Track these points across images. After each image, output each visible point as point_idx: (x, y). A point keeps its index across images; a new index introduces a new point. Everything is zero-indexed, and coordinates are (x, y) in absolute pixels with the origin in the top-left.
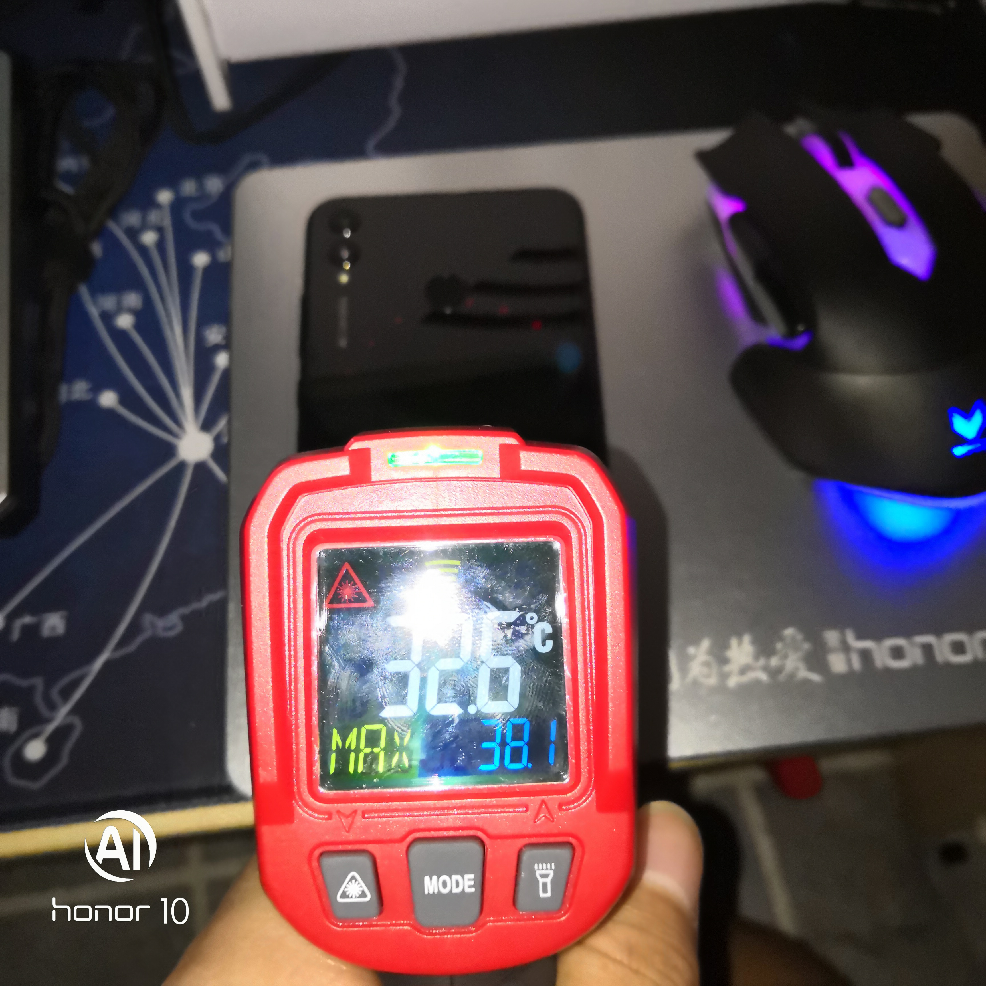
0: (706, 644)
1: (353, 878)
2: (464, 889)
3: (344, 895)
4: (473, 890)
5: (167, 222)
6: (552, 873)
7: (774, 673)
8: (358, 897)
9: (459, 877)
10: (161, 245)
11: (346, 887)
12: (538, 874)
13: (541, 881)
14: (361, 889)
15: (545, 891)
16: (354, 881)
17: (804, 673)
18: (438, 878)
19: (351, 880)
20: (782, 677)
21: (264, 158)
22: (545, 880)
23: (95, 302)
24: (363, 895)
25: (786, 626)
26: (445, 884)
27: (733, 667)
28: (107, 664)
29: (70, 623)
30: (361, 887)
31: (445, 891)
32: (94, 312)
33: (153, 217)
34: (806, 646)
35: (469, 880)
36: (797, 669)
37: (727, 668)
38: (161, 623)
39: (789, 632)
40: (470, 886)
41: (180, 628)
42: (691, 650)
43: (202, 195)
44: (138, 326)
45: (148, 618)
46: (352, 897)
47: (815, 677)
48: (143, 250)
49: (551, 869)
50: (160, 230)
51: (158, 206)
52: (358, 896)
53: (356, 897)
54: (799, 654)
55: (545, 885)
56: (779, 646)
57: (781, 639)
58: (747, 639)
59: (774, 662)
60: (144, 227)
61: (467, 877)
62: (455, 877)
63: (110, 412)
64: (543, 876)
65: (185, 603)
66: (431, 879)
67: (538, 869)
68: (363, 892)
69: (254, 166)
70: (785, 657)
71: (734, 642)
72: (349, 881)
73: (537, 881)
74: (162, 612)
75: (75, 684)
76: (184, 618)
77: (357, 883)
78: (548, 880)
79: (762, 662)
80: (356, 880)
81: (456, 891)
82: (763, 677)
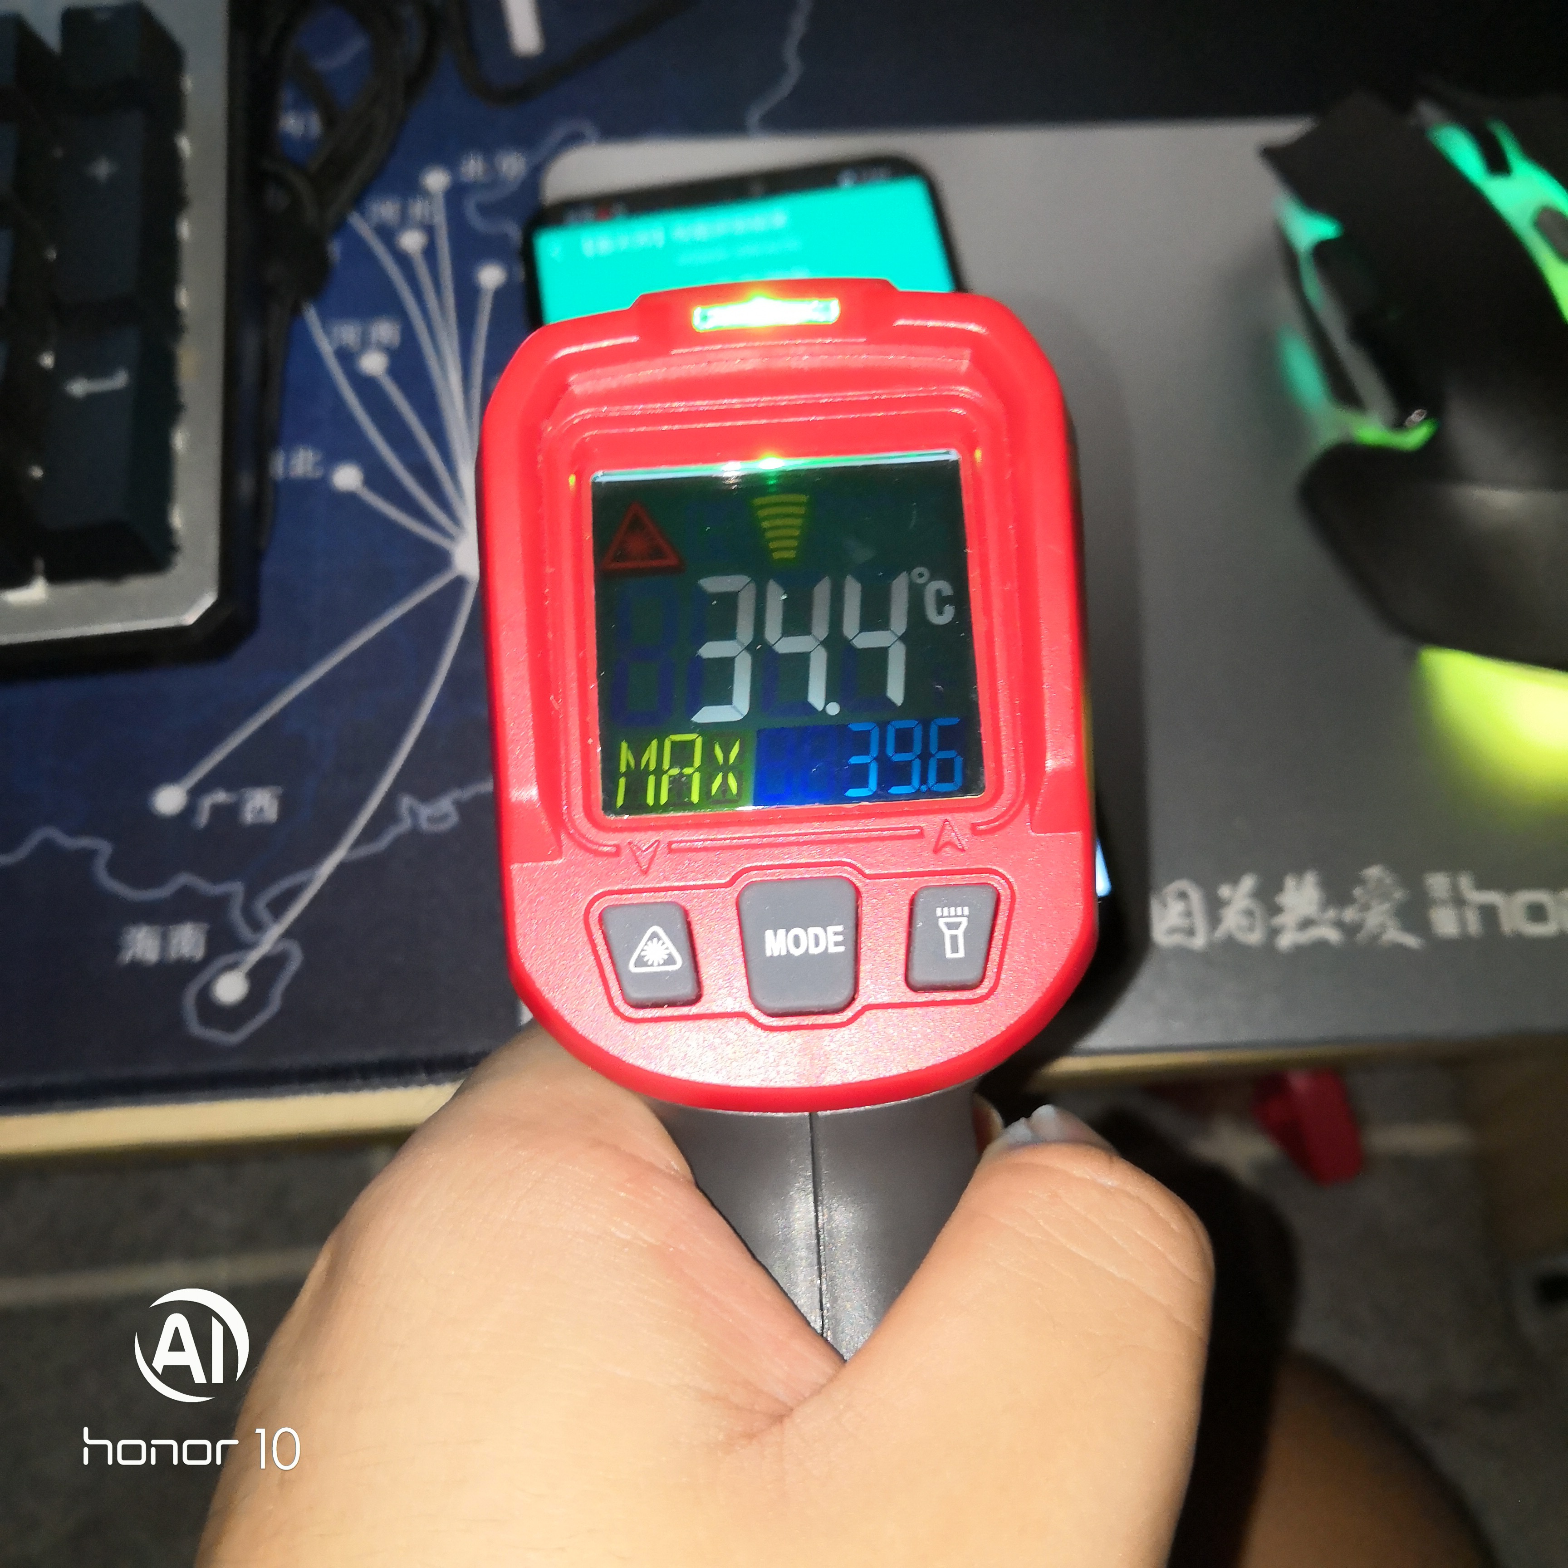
0: (1248, 883)
1: (654, 935)
2: (827, 948)
3: (640, 962)
4: (841, 949)
5: (440, 219)
6: (964, 922)
7: (1350, 930)
8: (663, 965)
9: (819, 930)
10: (430, 252)
11: (643, 950)
12: (942, 923)
13: (948, 933)
14: (668, 951)
15: (955, 949)
16: (655, 940)
17: (1395, 935)
18: (787, 932)
19: (651, 938)
20: (1361, 937)
21: (588, 128)
22: (954, 932)
23: (328, 332)
24: (670, 960)
25: (1369, 864)
26: (797, 942)
27: (1288, 919)
28: (342, 867)
29: (286, 805)
30: (667, 948)
31: (796, 952)
32: (326, 348)
33: (418, 209)
34: (1399, 894)
35: (836, 934)
36: (1383, 928)
37: (1279, 920)
38: (425, 812)
39: (1374, 872)
40: (837, 944)
41: (454, 819)
42: (1225, 891)
43: (494, 179)
44: (393, 371)
45: (406, 802)
46: (652, 965)
47: (1411, 941)
48: (403, 259)
49: (962, 916)
50: (429, 230)
51: (425, 194)
52: (662, 962)
53: (659, 965)
54: (1386, 906)
55: (954, 938)
56: (1358, 892)
57: (1362, 882)
58: (1310, 879)
59: (1350, 915)
60: (405, 221)
61: (831, 929)
62: (812, 931)
63: (351, 497)
64: (951, 926)
65: (461, 784)
66: (775, 935)
67: (942, 917)
68: (670, 955)
69: (575, 139)
70: (1366, 908)
71: (1290, 882)
72: (648, 941)
73: (942, 934)
74: (427, 795)
75: (291, 895)
76: (461, 806)
77: (661, 942)
78: (960, 932)
79: (1331, 914)
80: (659, 939)
81: (814, 951)
82: (1333, 935)
